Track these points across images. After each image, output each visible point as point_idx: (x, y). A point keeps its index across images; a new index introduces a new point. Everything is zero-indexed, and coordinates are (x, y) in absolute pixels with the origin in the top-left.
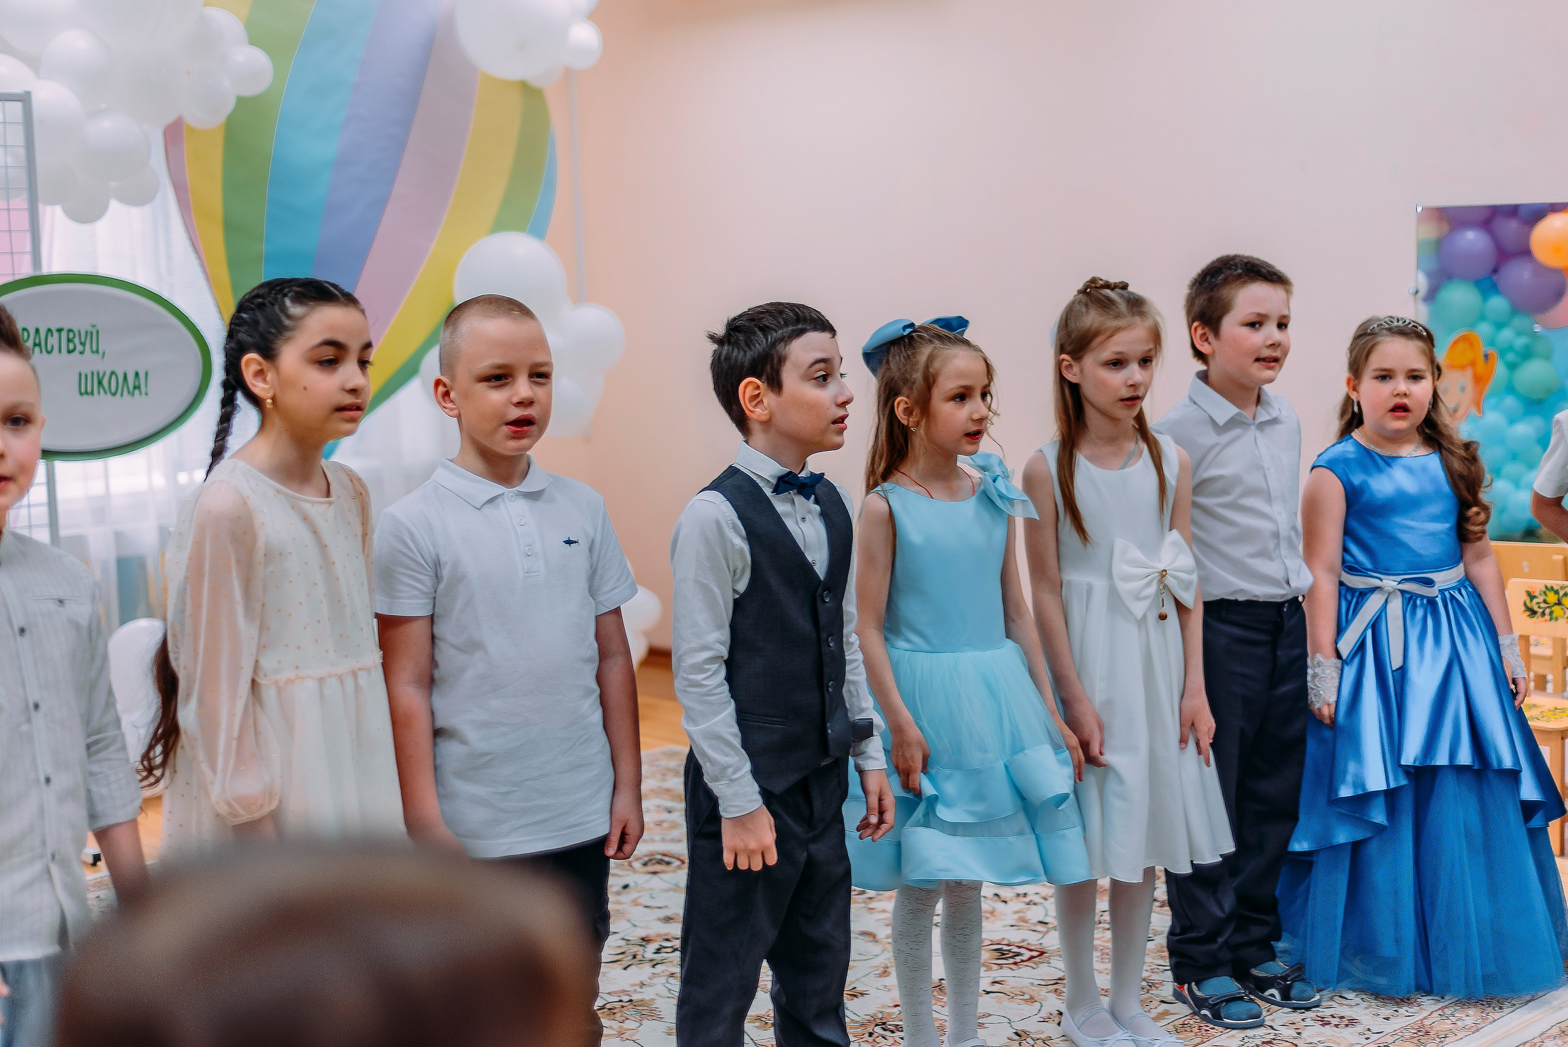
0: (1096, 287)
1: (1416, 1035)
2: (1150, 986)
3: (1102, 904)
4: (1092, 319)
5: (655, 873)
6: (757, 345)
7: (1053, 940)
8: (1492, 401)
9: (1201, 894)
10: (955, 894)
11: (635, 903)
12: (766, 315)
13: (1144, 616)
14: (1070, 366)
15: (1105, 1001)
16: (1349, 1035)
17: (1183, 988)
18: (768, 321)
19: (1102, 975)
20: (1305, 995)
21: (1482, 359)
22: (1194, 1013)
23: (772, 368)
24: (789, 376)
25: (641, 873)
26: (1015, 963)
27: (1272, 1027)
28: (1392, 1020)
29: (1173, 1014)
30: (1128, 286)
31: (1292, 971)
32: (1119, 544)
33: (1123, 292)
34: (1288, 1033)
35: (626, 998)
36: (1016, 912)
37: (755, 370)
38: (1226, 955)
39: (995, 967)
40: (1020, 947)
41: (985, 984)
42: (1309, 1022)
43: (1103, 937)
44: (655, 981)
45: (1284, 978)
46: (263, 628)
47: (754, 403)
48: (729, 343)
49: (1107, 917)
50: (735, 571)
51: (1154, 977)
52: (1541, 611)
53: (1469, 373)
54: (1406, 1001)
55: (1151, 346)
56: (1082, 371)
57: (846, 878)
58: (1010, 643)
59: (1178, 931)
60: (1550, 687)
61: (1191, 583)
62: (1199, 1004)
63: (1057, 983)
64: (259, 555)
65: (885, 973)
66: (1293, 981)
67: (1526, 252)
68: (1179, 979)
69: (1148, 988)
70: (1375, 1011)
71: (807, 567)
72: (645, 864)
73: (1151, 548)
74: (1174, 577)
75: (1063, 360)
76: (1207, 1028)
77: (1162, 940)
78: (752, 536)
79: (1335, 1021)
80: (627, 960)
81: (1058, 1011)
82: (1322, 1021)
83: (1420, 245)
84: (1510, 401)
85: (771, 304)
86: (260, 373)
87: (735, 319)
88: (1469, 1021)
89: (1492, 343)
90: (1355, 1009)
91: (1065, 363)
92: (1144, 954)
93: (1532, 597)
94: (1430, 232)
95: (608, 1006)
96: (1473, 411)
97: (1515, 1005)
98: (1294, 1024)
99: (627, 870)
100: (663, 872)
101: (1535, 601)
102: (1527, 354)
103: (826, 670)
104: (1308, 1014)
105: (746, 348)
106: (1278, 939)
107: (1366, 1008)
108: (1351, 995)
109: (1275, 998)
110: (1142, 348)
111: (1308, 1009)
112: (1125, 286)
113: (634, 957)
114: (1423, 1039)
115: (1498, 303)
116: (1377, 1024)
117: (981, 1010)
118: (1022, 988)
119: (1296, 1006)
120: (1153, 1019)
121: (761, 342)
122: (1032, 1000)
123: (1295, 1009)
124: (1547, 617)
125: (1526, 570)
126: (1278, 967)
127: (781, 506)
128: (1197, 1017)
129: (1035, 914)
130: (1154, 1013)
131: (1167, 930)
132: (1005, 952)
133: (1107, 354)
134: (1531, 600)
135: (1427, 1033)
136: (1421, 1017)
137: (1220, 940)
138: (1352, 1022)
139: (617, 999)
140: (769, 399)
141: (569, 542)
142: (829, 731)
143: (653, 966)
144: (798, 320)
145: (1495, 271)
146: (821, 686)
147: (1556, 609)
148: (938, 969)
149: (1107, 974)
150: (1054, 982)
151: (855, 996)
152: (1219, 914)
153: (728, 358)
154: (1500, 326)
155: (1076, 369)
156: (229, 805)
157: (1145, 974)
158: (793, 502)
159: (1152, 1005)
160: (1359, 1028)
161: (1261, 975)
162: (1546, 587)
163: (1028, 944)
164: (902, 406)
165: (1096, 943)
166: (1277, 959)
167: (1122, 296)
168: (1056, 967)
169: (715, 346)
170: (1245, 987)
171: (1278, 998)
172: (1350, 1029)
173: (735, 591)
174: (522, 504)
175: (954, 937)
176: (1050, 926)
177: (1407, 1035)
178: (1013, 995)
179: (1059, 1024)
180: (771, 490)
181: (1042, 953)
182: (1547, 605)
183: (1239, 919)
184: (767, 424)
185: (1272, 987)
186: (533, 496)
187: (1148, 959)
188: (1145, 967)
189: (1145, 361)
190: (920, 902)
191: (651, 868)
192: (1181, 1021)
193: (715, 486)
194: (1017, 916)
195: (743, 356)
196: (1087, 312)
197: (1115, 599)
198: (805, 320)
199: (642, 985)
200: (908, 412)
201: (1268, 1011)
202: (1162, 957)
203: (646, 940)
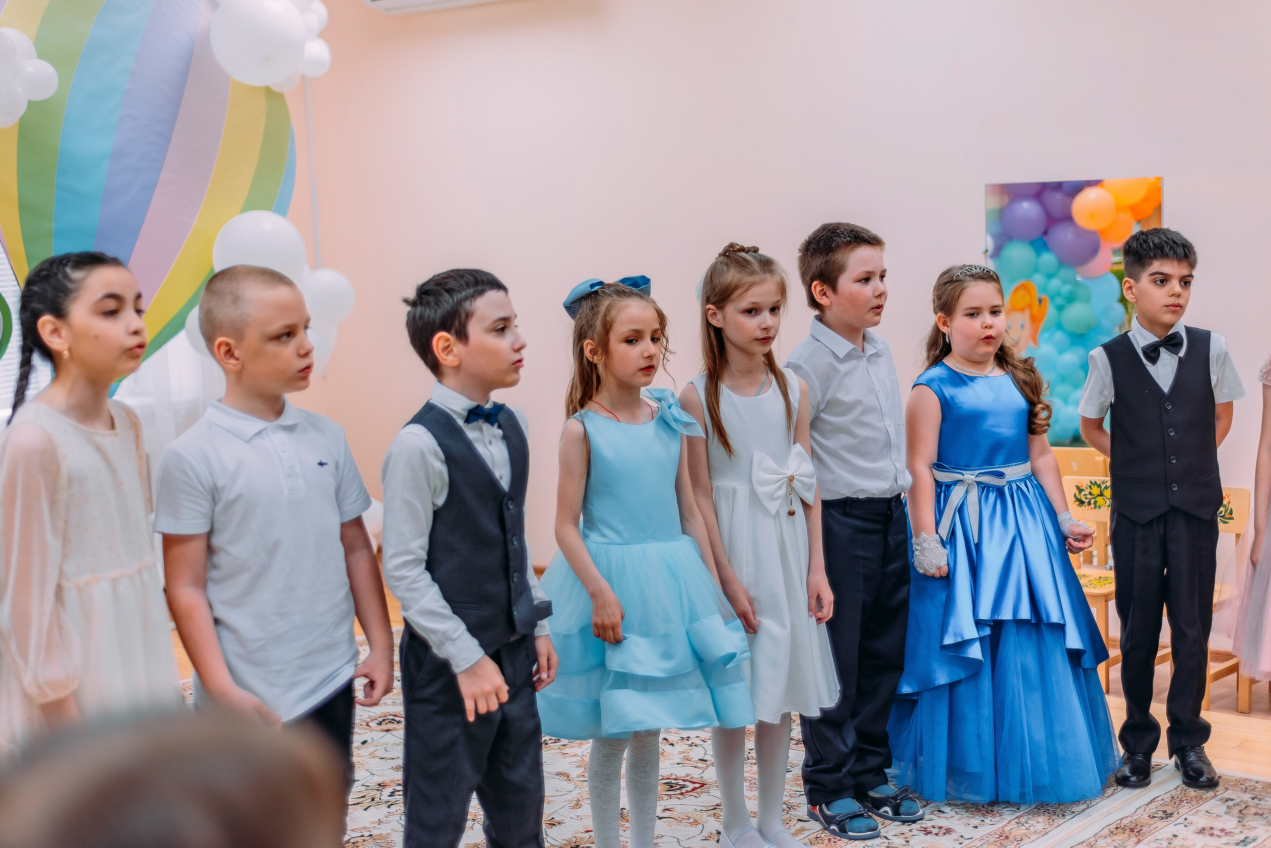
0: (734, 251)
1: (998, 839)
2: (790, 808)
3: (750, 743)
4: (732, 276)
5: (388, 731)
6: (445, 304)
7: (711, 774)
8: (1046, 336)
9: (829, 733)
10: (638, 739)
11: (372, 755)
12: (449, 280)
13: (778, 513)
14: (715, 314)
15: (754, 822)
16: (945, 840)
17: (816, 808)
18: (452, 284)
19: (751, 800)
20: (912, 810)
21: (1037, 302)
22: (825, 829)
23: (460, 322)
24: (474, 329)
25: (376, 731)
26: (682, 794)
27: (886, 838)
28: (980, 828)
29: (807, 830)
30: (758, 250)
31: (901, 792)
32: (757, 456)
33: (755, 255)
34: (898, 841)
35: (366, 834)
36: (682, 753)
37: (445, 325)
38: (850, 781)
39: (666, 797)
40: (685, 781)
41: (659, 812)
42: (915, 832)
43: (751, 770)
44: (390, 818)
45: (895, 798)
46: (65, 541)
47: (446, 352)
48: (421, 304)
49: (753, 754)
50: (435, 490)
51: (792, 801)
52: (1087, 501)
53: (1027, 313)
54: (990, 812)
55: (779, 298)
56: (724, 318)
57: (537, 731)
58: (685, 537)
59: (811, 763)
60: (1095, 561)
61: (812, 485)
62: (828, 821)
63: (715, 809)
64: (63, 482)
65: (578, 805)
66: (902, 799)
67: (1068, 218)
68: (813, 802)
69: (788, 809)
70: (965, 821)
71: (493, 483)
72: (380, 724)
73: (781, 459)
74: (800, 481)
75: (709, 309)
76: (835, 840)
77: (798, 771)
78: (450, 460)
79: (935, 831)
80: (367, 802)
81: (717, 830)
82: (924, 831)
83: (988, 213)
84: (1059, 336)
85: (452, 271)
86: (55, 331)
87: (424, 285)
88: (1039, 827)
89: (1044, 289)
90: (951, 820)
91: (711, 312)
92: (784, 783)
93: (1080, 490)
94: (995, 203)
95: (352, 841)
96: (1031, 343)
97: (1074, 812)
98: (904, 834)
99: (365, 729)
100: (395, 729)
101: (1083, 493)
102: (1071, 299)
103: (512, 564)
104: (914, 826)
105: (436, 307)
106: (889, 767)
107: (959, 819)
108: (947, 809)
109: (888, 814)
110: (773, 299)
111: (914, 822)
112: (756, 250)
113: (373, 800)
114: (1005, 842)
115: (1048, 259)
116: (969, 832)
117: (656, 833)
118: (687, 813)
119: (905, 819)
120: (793, 834)
121: (448, 302)
122: (696, 822)
123: (904, 822)
124: (1092, 506)
125: (1075, 469)
126: (890, 789)
127: (471, 433)
128: (826, 832)
129: (696, 754)
130: (793, 830)
131: (801, 763)
132: (673, 785)
133: (745, 304)
134: (1080, 493)
135: (1007, 837)
136: (1002, 825)
137: (844, 770)
138: (948, 831)
139: (360, 834)
140: (458, 348)
141: (321, 464)
142: (515, 613)
143: (389, 807)
144: (477, 282)
145: (1045, 233)
146: (507, 576)
147: (1099, 499)
148: (624, 801)
149: (755, 799)
150: (713, 807)
151: (554, 825)
152: (845, 750)
153: (421, 317)
154: (1050, 276)
155: (719, 316)
156: (39, 687)
157: (785, 799)
158: (481, 430)
159: (791, 824)
160: (954, 836)
161: (876, 796)
162: (1091, 482)
163: (691, 778)
164: (589, 347)
165: (746, 775)
166: (889, 783)
167: (755, 258)
168: (714, 796)
169: (409, 308)
170: (864, 806)
171: (890, 814)
172: (947, 837)
173: (434, 504)
174: (282, 436)
175: (637, 774)
176: (708, 762)
177: (992, 840)
178: (681, 819)
179: (718, 841)
180: (463, 421)
181: (703, 785)
182: (1092, 497)
183: (859, 753)
184: (458, 368)
185: (886, 805)
186: (290, 429)
187: (787, 787)
188: (785, 793)
189: (774, 309)
190: (613, 747)
191: (384, 727)
192: (814, 836)
193: (417, 420)
194: (682, 756)
195: (434, 314)
196: (728, 270)
197: (754, 498)
198: (483, 282)
199: (380, 822)
200: (593, 352)
201: (883, 824)
202: (798, 785)
203: (382, 786)
